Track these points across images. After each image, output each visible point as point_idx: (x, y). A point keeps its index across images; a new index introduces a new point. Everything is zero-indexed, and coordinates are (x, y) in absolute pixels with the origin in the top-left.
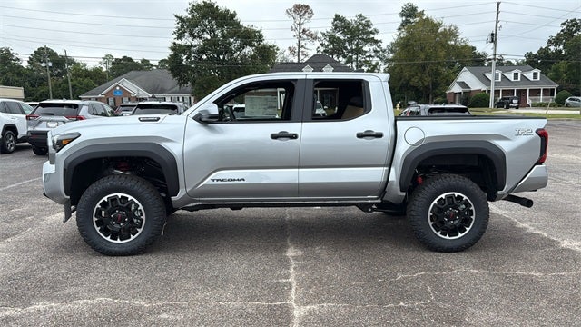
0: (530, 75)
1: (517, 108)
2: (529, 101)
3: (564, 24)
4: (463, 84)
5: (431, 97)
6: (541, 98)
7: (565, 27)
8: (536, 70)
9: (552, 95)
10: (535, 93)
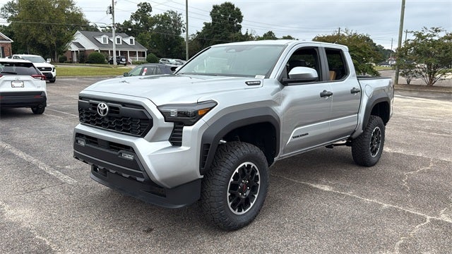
0: (127, 41)
1: (125, 65)
2: (130, 60)
3: (139, 5)
4: (78, 45)
5: (56, 54)
6: (137, 58)
7: (140, 8)
8: (131, 37)
9: (144, 56)
10: (133, 54)
